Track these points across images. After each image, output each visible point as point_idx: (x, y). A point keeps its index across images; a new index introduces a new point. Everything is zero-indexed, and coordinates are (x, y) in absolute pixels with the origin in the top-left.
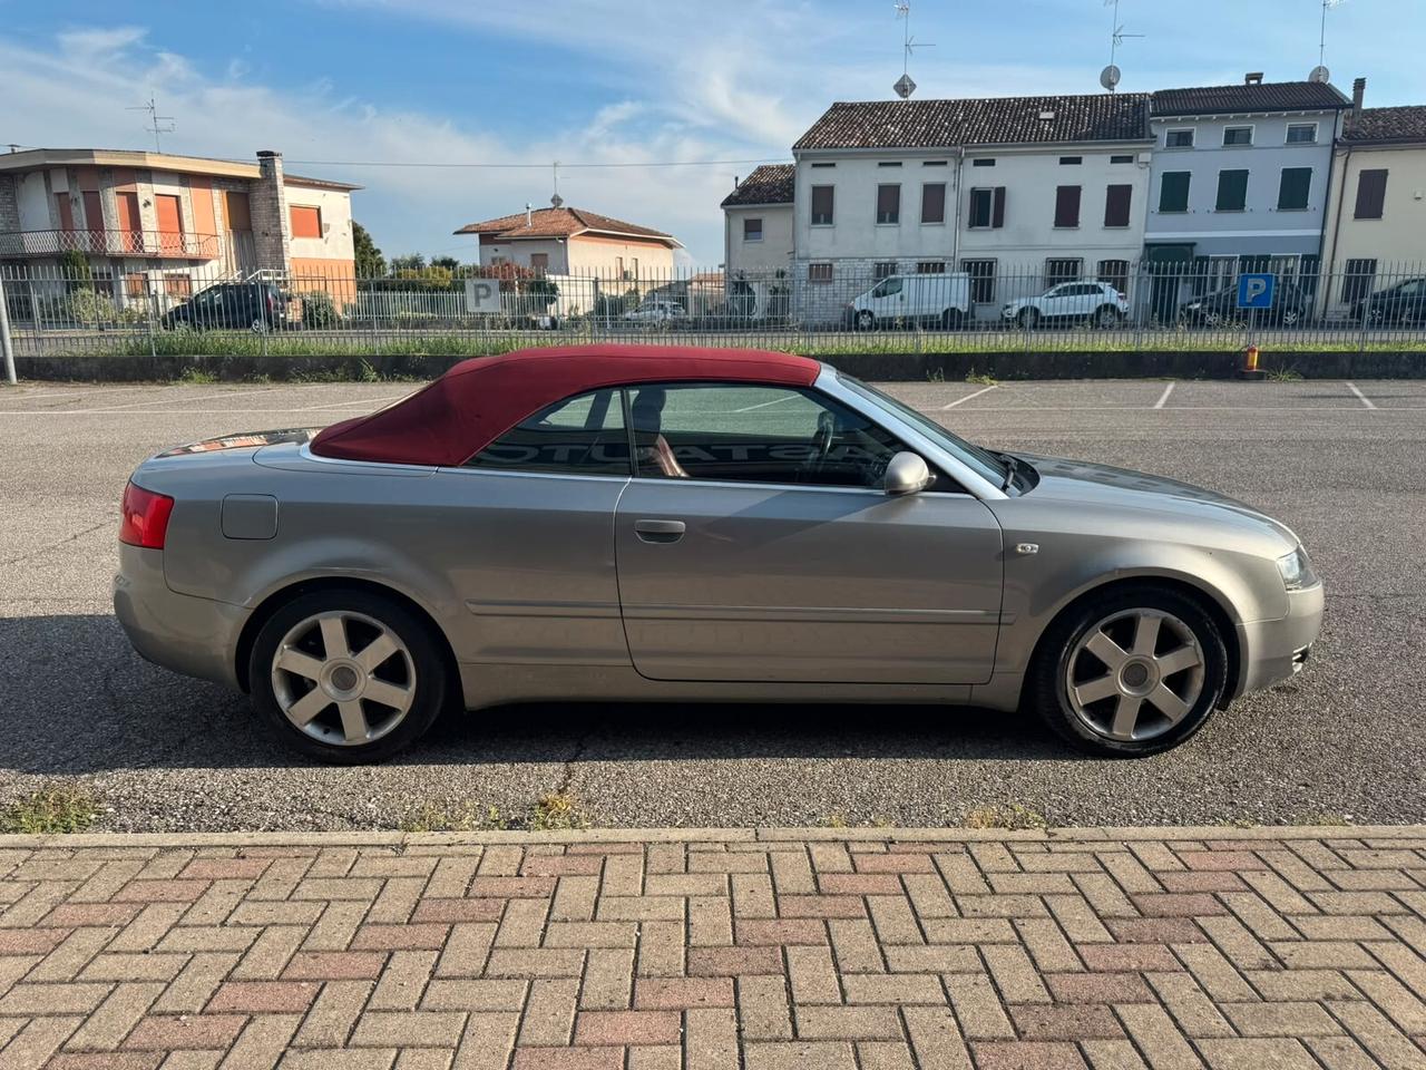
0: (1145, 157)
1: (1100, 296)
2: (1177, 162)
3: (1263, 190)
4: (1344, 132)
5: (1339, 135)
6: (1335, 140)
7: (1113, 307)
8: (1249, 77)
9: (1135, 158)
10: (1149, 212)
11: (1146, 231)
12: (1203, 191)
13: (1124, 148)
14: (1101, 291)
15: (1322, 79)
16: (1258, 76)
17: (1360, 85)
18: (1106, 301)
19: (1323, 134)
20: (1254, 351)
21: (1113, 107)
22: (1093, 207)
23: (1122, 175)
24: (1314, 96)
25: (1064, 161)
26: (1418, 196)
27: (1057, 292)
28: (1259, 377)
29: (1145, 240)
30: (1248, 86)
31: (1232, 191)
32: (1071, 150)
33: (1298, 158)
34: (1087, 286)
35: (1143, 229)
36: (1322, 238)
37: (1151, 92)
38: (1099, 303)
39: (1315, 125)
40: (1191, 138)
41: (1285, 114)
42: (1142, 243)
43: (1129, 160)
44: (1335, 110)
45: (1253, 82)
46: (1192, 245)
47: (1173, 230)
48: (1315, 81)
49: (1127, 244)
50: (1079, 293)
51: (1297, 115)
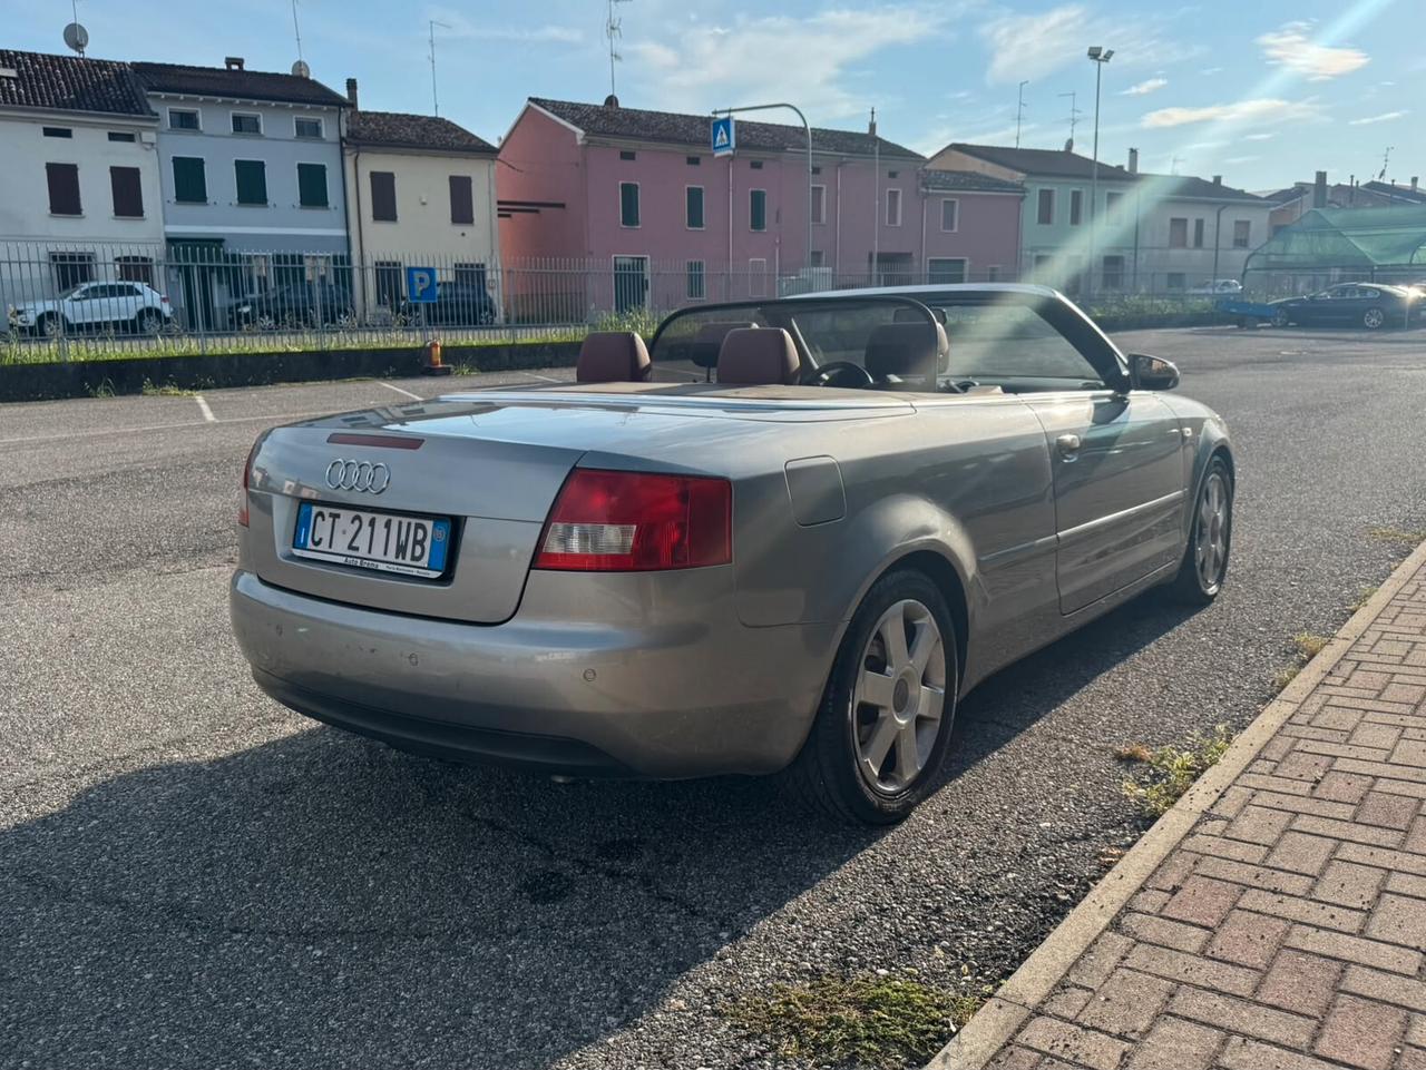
0: (148, 136)
1: (139, 298)
2: (188, 146)
3: (282, 185)
4: (348, 131)
5: (344, 134)
6: (342, 139)
7: (158, 312)
8: (229, 61)
9: (137, 138)
10: (165, 202)
11: (165, 223)
12: (221, 182)
13: (124, 124)
14: (138, 293)
15: (304, 74)
16: (240, 62)
17: (351, 85)
18: (149, 304)
19: (329, 130)
20: (436, 346)
21: (90, 75)
22: (96, 191)
23: (126, 155)
24: (296, 90)
25: (48, 132)
26: (424, 200)
27: (83, 293)
28: (447, 372)
29: (166, 233)
30: (229, 70)
31: (251, 185)
32: (59, 119)
33: (313, 154)
34: (112, 287)
35: (162, 224)
36: (348, 238)
37: (129, 62)
38: (140, 307)
39: (320, 121)
40: (196, 121)
41: (273, 104)
42: (163, 238)
43: (130, 138)
44: (336, 108)
45: (235, 67)
46: (219, 241)
47: (195, 223)
48: (297, 73)
49: (146, 235)
50: (113, 295)
51: (301, 108)
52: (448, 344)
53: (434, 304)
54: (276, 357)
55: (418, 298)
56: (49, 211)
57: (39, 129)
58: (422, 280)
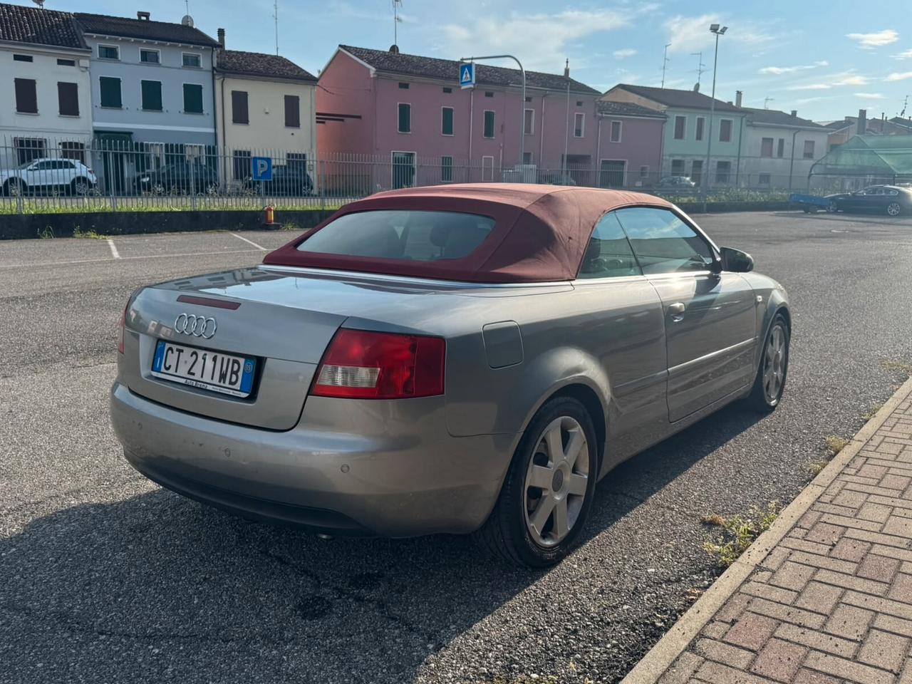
0: (85, 63)
1: (72, 170)
2: (110, 70)
3: (173, 97)
4: (218, 63)
5: (215, 65)
6: (213, 68)
7: (85, 179)
8: (140, 14)
9: (76, 63)
10: (94, 107)
11: (94, 120)
12: (132, 95)
13: (68, 54)
14: (73, 166)
15: (190, 24)
16: (147, 15)
17: (221, 33)
18: (78, 175)
19: (205, 63)
20: (271, 210)
21: (46, 21)
22: (47, 98)
23: (69, 75)
24: (184, 35)
25: (17, 58)
26: (267, 111)
27: (37, 165)
28: (277, 228)
29: (93, 127)
30: (140, 20)
31: (152, 97)
32: (24, 50)
33: (194, 78)
34: (54, 162)
35: (91, 119)
36: (216, 134)
37: (73, 12)
38: (73, 177)
39: (199, 56)
40: (117, 54)
41: (168, 44)
42: (91, 130)
43: (71, 63)
44: (210, 48)
45: (144, 18)
46: (127, 135)
47: (113, 121)
48: (184, 24)
49: (80, 129)
50: (61, 167)
51: (187, 47)
52: (280, 208)
53: (270, 182)
54: (163, 214)
55: (260, 178)
56: (16, 110)
57: (11, 55)
58: (262, 166)
